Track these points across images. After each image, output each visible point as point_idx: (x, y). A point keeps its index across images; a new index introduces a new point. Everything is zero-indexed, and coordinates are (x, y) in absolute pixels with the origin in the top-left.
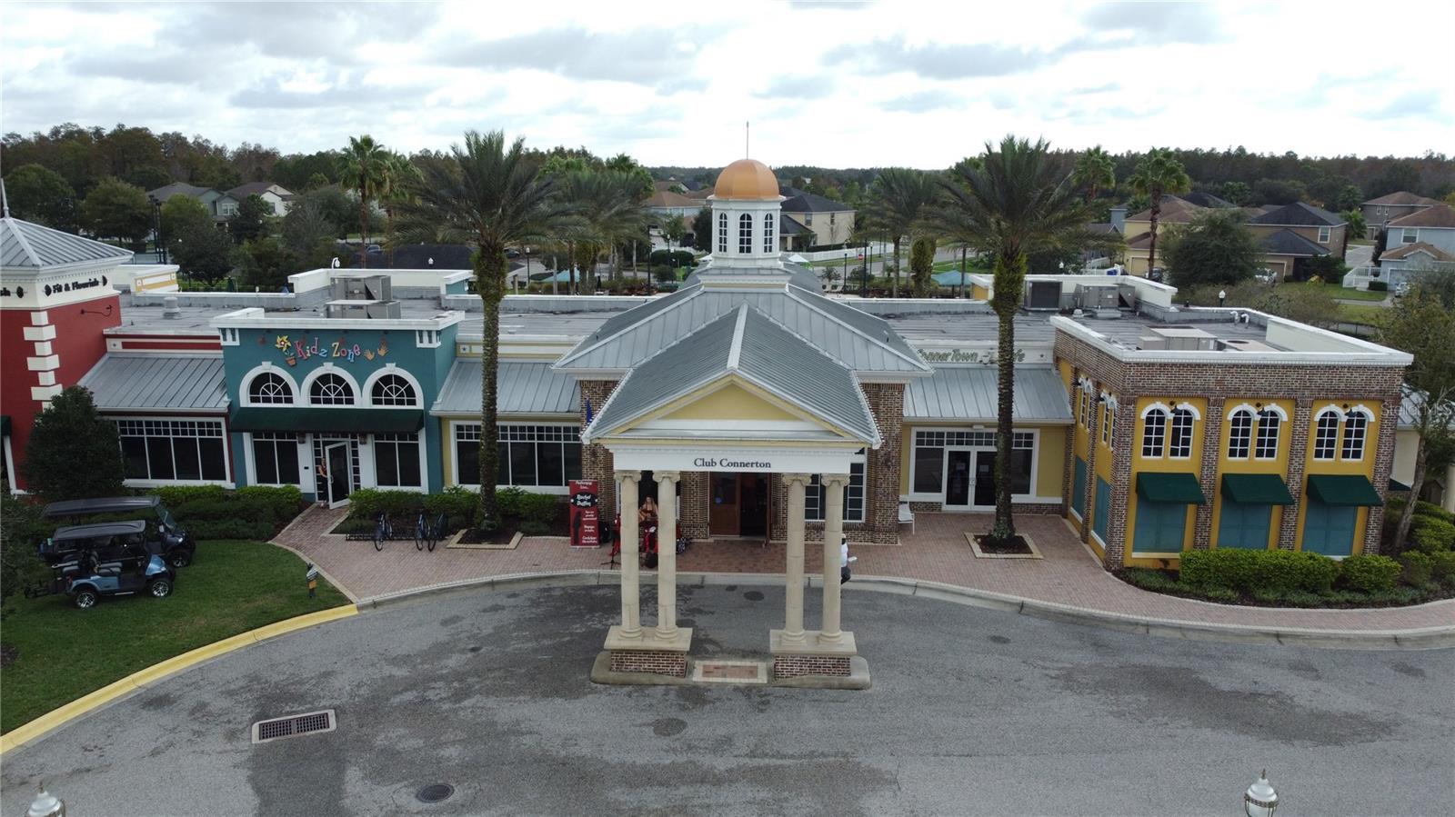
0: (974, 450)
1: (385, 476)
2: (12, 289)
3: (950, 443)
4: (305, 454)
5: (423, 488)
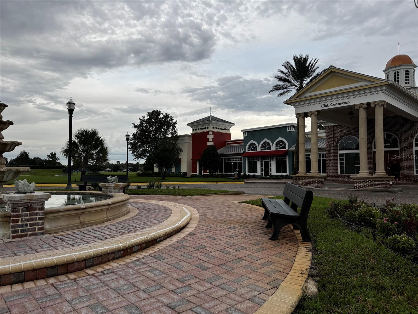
1: (278, 171)
4: (259, 165)
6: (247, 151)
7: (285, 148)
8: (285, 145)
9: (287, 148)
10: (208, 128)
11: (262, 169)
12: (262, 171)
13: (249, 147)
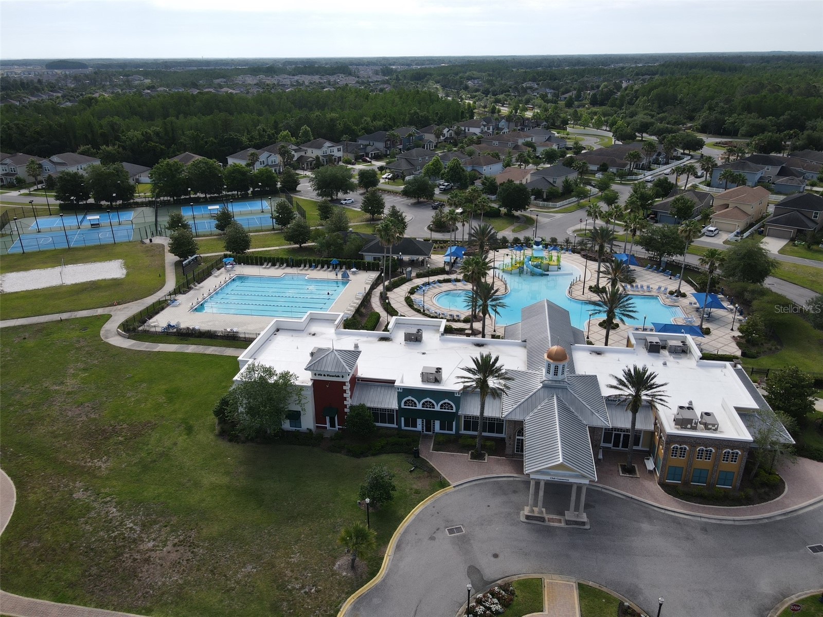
0: (622, 434)
1: (442, 428)
2: (340, 375)
3: (615, 431)
4: (419, 421)
5: (454, 432)
6: (403, 406)
7: (452, 410)
8: (452, 407)
9: (454, 410)
10: (343, 377)
11: (423, 425)
12: (423, 427)
13: (405, 402)
